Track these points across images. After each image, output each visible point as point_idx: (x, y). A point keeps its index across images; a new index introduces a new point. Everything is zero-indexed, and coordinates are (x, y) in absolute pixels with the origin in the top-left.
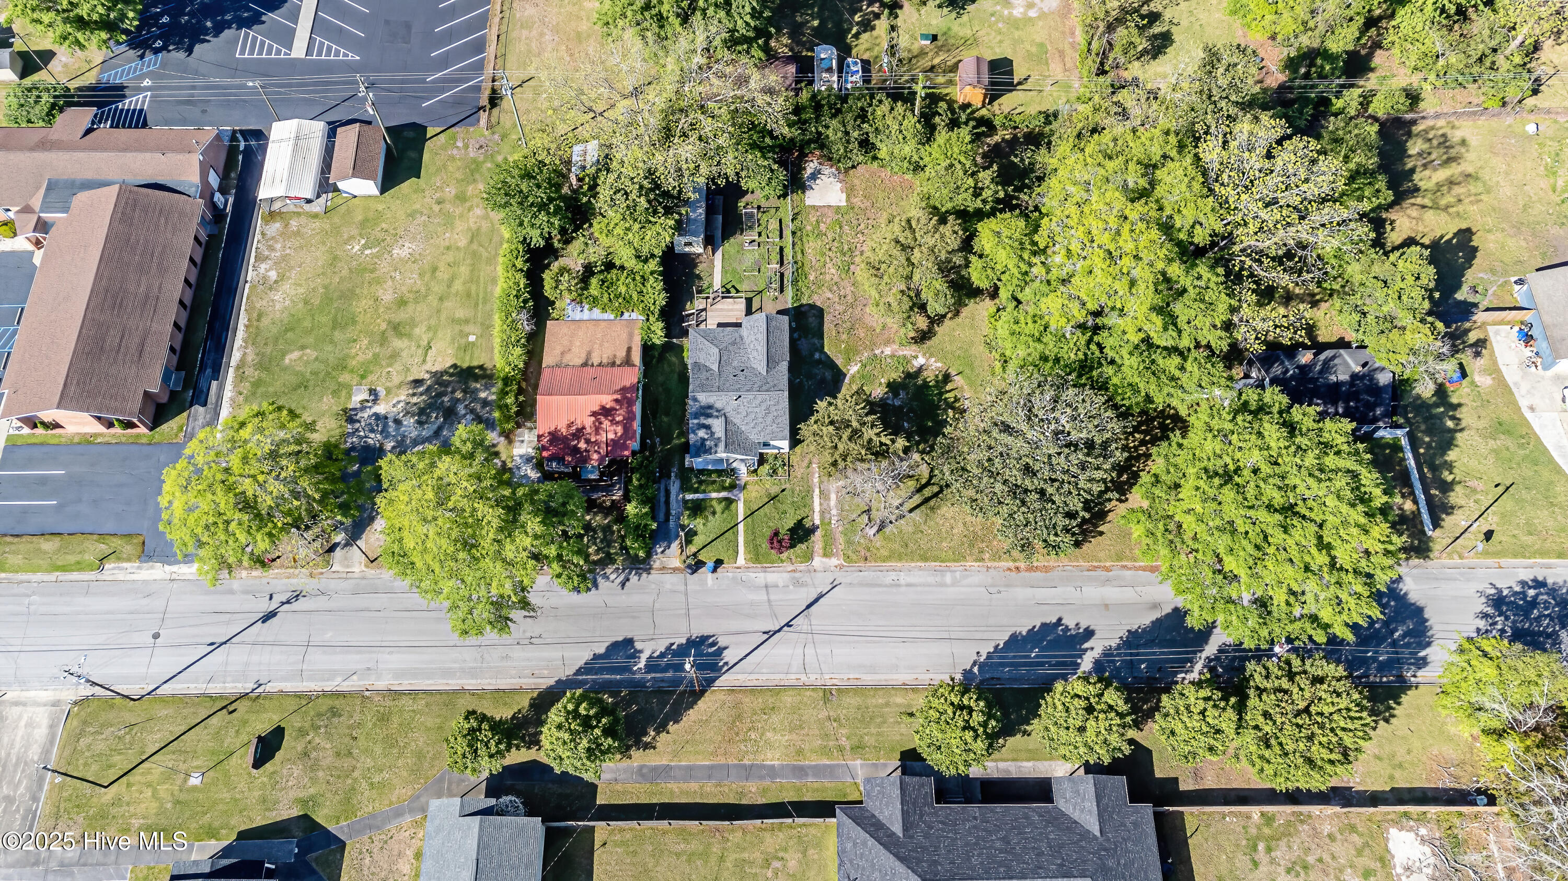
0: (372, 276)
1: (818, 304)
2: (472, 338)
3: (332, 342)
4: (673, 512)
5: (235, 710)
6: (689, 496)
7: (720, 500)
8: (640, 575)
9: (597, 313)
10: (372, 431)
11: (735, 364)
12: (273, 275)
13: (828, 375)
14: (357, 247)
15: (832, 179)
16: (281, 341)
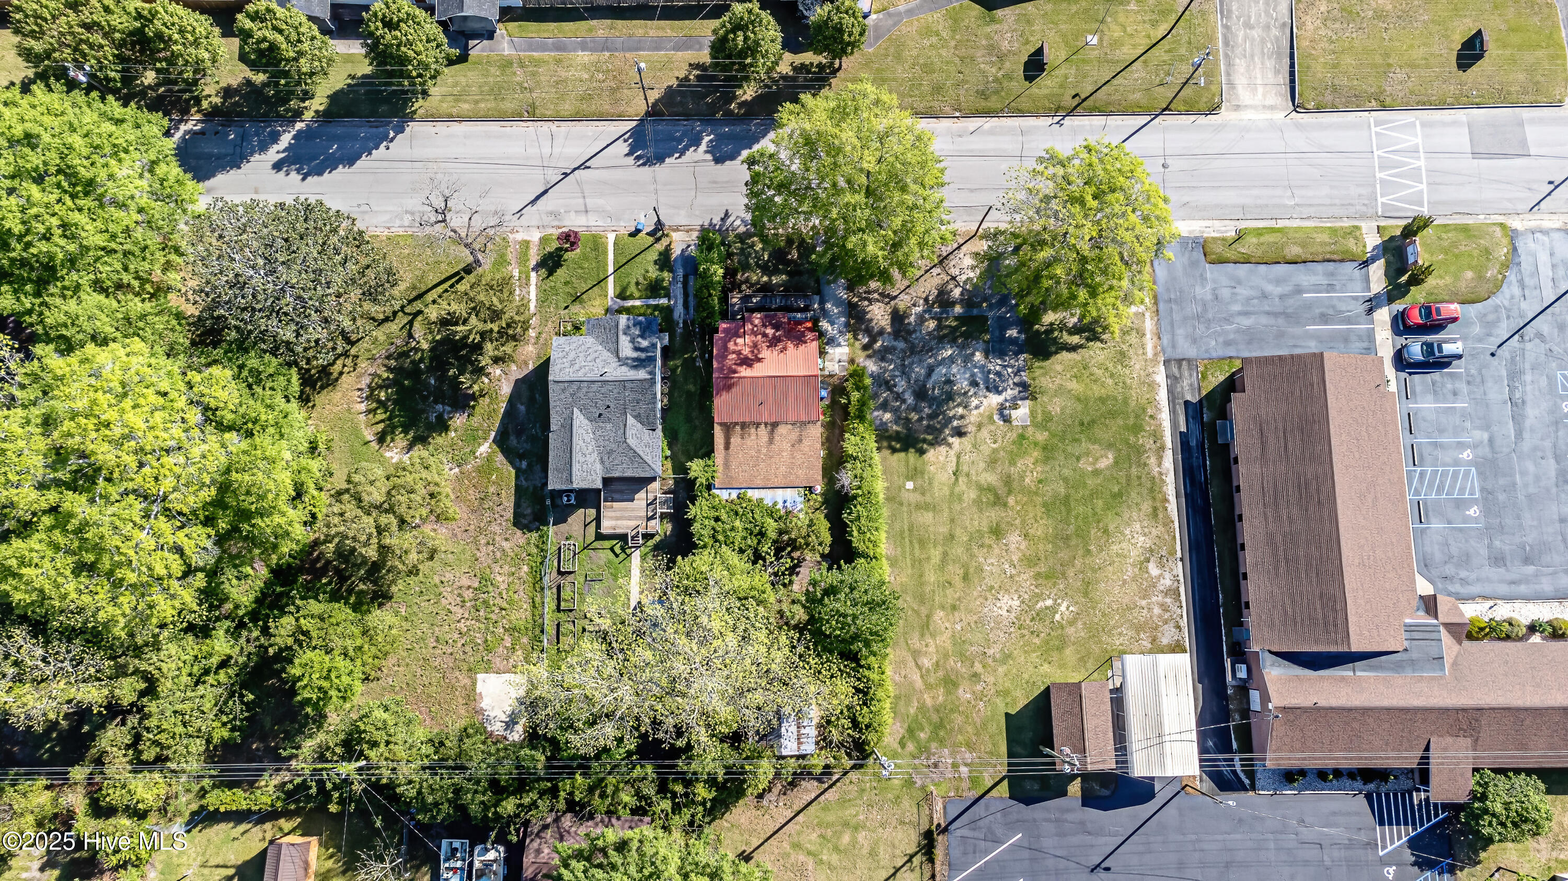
0: (1037, 569)
1: (519, 533)
2: (910, 485)
3: (1066, 480)
4: (680, 285)
5: (1074, 97)
6: (663, 301)
7: (631, 297)
8: (711, 224)
9: (768, 497)
10: (998, 374)
11: (609, 426)
12: (1154, 570)
13: (513, 441)
14: (1063, 608)
15: (492, 714)
16: (1123, 481)
